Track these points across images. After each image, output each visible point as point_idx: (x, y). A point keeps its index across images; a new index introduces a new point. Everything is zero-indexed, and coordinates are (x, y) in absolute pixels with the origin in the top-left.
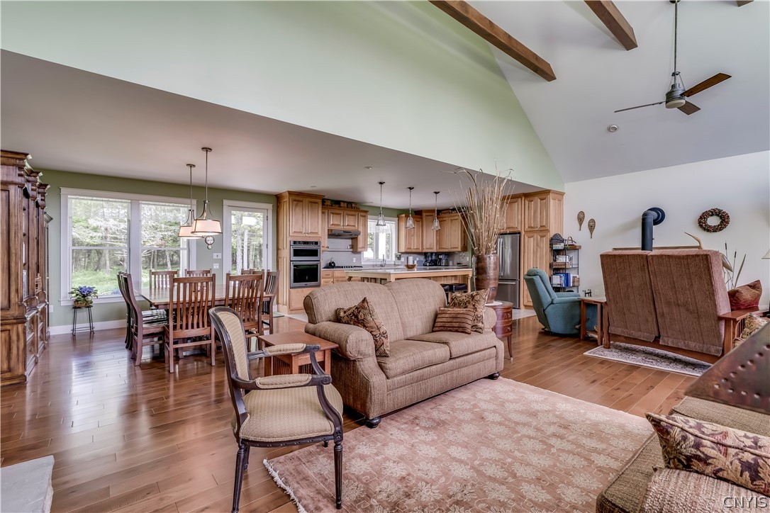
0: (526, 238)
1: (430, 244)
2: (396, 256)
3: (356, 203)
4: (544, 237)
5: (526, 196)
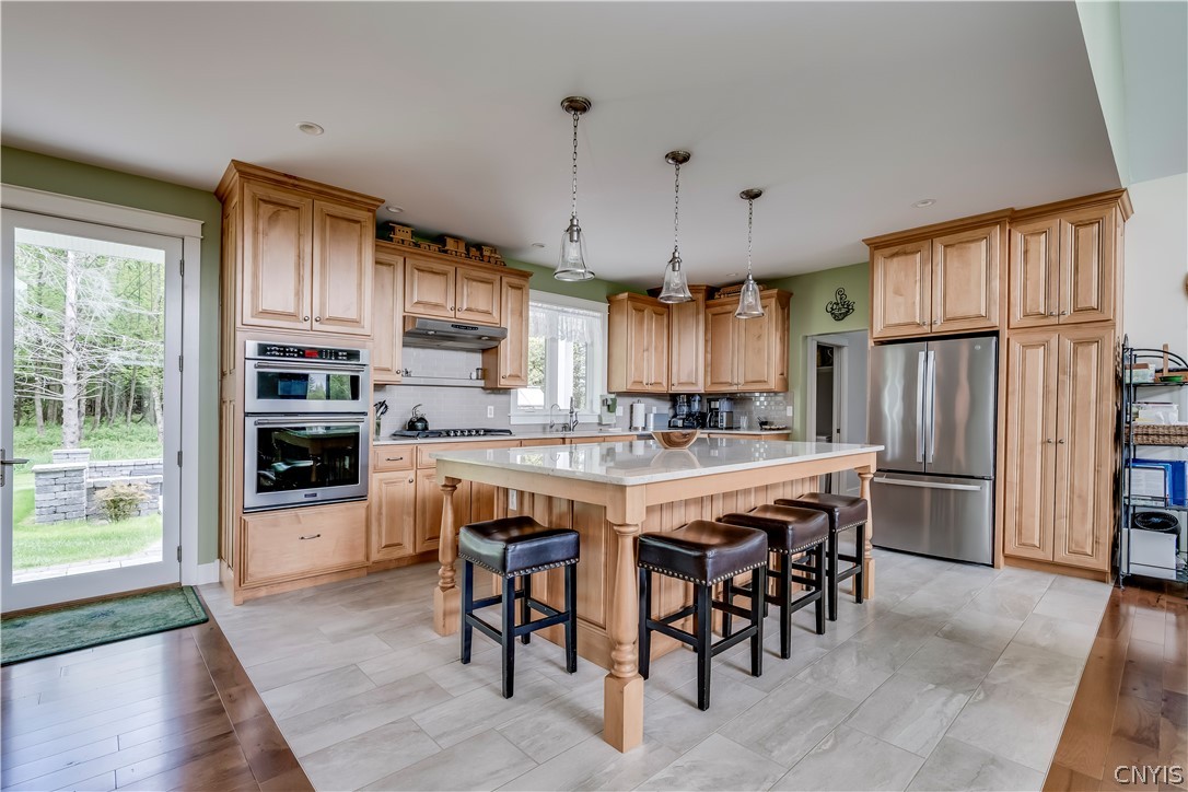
0: (1016, 347)
1: (690, 372)
2: (604, 402)
3: (494, 249)
4: (1090, 343)
5: (1014, 218)
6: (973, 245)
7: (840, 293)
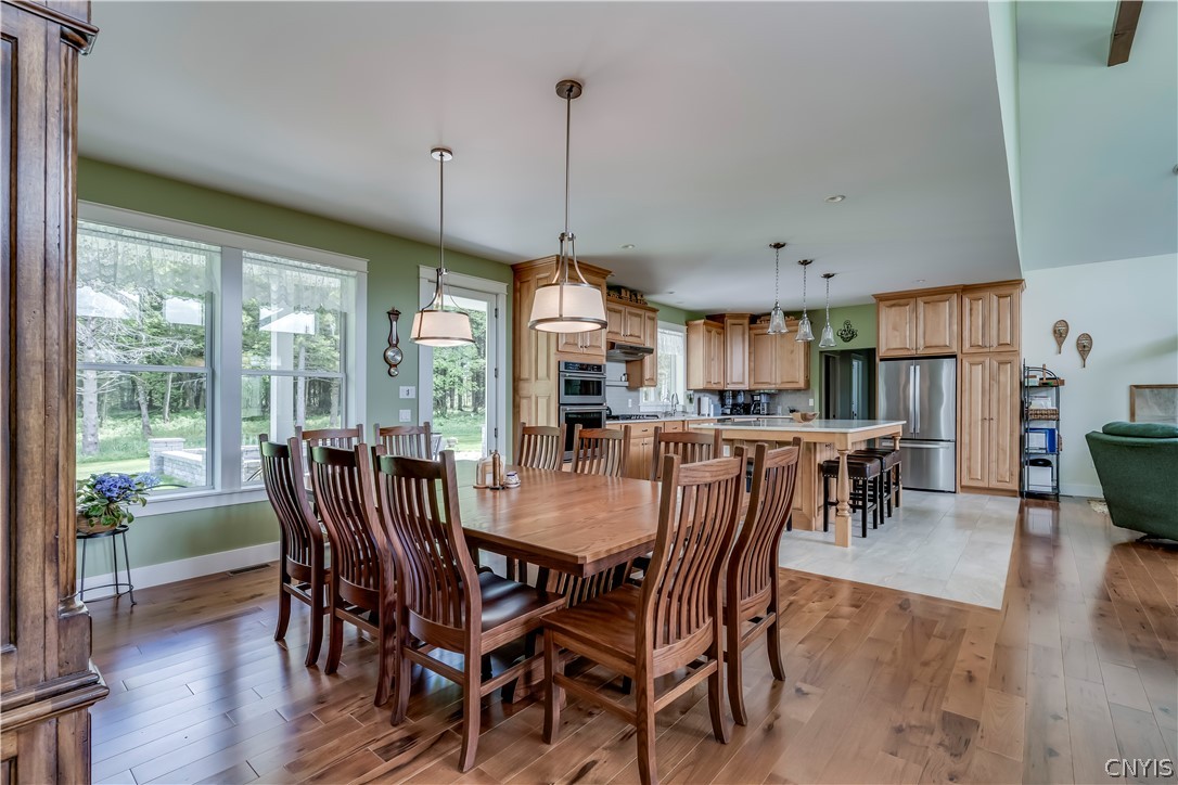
0: (966, 365)
1: (738, 374)
2: (685, 396)
3: (642, 293)
4: (1007, 363)
5: (965, 289)
6: (941, 304)
7: (847, 323)
